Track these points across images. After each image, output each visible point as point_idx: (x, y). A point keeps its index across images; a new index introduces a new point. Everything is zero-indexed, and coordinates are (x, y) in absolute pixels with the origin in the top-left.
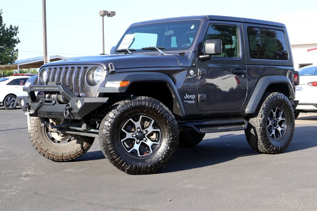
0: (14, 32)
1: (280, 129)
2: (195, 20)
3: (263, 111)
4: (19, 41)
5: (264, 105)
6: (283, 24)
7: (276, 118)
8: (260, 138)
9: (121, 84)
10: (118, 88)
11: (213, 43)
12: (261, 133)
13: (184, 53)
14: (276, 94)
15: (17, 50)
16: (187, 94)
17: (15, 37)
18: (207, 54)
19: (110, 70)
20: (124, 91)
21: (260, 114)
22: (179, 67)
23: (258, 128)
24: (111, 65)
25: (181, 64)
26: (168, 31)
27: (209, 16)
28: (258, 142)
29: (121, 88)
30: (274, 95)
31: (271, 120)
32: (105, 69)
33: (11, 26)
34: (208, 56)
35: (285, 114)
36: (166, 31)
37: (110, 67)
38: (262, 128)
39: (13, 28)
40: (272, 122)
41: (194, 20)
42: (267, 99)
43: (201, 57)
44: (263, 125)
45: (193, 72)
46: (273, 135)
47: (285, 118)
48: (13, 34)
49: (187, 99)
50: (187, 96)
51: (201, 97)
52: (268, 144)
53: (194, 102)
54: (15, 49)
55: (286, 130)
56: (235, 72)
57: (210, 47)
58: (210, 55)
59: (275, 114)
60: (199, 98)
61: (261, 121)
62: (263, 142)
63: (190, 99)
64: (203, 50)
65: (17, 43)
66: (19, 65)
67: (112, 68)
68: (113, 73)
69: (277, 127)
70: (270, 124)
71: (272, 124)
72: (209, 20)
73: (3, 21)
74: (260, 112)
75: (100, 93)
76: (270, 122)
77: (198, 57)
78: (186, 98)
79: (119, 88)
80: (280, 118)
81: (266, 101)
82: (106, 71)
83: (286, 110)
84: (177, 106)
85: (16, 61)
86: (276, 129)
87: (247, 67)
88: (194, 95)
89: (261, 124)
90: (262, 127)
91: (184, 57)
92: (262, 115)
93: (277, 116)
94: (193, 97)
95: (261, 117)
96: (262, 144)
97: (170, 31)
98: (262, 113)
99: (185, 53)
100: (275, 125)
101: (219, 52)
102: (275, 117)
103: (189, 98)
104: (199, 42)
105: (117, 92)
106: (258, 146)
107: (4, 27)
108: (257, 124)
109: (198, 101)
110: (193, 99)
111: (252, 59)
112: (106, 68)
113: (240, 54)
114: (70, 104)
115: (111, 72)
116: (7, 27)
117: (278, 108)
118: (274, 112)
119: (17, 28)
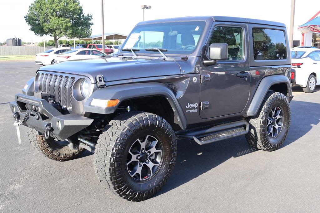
0: (90, 18)
1: (277, 127)
2: (200, 21)
3: (264, 113)
4: (93, 24)
5: (265, 107)
6: (283, 24)
7: (275, 117)
8: (260, 139)
9: (109, 103)
10: (104, 109)
11: (218, 47)
12: (261, 134)
13: (187, 58)
14: (277, 94)
15: (91, 29)
16: (189, 103)
17: (90, 22)
18: (212, 59)
19: (99, 84)
20: (112, 112)
21: (261, 116)
22: (181, 74)
23: (258, 129)
24: (100, 78)
25: (183, 71)
26: (172, 31)
27: (215, 17)
28: (257, 142)
29: (108, 109)
30: (275, 95)
31: (270, 119)
32: (92, 82)
33: (88, 15)
34: (212, 61)
35: (283, 112)
36: (170, 31)
37: (98, 80)
38: (262, 130)
39: (89, 15)
40: (271, 121)
41: (198, 21)
42: (268, 100)
43: (205, 62)
44: (263, 126)
45: (196, 79)
46: (271, 133)
47: (282, 116)
48: (89, 19)
49: (189, 109)
50: (190, 106)
51: (204, 104)
52: (266, 144)
53: (196, 110)
54: (91, 28)
55: (283, 127)
56: (239, 76)
57: (216, 51)
58: (215, 60)
59: (273, 113)
60: (202, 107)
61: (261, 123)
62: (262, 142)
63: (193, 108)
64: (208, 54)
65: (91, 25)
66: (93, 38)
67: (100, 81)
68: (102, 87)
69: (274, 125)
70: (269, 123)
71: (270, 123)
72: (215, 21)
73: (83, 11)
74: (261, 113)
75: (86, 112)
76: (269, 121)
77: (202, 62)
78: (188, 107)
79: (106, 108)
80: (278, 117)
81: (267, 102)
82: (94, 85)
83: (284, 109)
84: (178, 120)
85: (91, 36)
86: (274, 127)
87: (251, 68)
88: (197, 104)
89: (261, 126)
90: (262, 128)
91: (187, 63)
92: (263, 117)
93: (276, 115)
94: (196, 105)
95: (262, 119)
96: (261, 144)
97: (174, 32)
98: (263, 115)
99: (189, 58)
100: (273, 124)
101: (225, 57)
102: (273, 116)
103: (191, 107)
104: (204, 45)
105: (104, 113)
106: (257, 144)
107: (84, 15)
108: (257, 125)
109: (200, 109)
110: (195, 108)
111: (255, 61)
112: (94, 81)
113: (244, 57)
114: (51, 123)
115: (99, 86)
116: (86, 15)
117: (277, 108)
118: (273, 111)
119: (92, 16)
